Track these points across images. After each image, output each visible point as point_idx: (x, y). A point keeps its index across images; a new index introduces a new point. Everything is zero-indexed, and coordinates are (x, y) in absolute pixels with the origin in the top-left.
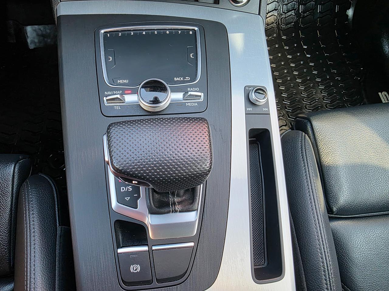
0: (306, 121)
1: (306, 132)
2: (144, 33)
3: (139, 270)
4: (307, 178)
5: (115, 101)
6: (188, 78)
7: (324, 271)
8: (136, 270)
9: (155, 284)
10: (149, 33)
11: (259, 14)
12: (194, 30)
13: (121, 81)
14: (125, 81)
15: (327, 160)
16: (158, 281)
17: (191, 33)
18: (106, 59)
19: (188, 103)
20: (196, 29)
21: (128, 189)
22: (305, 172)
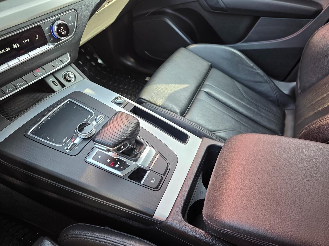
0: (139, 100)
1: (144, 102)
2: (49, 118)
3: (155, 179)
4: (162, 111)
5: (72, 148)
6: (89, 116)
7: (196, 127)
8: (154, 180)
9: (164, 177)
10: (51, 116)
11: (84, 79)
12: (69, 101)
13: (64, 140)
14: (66, 139)
15: (159, 104)
16: (164, 175)
17: (69, 103)
18: (47, 140)
19: (100, 122)
20: (69, 100)
21: (118, 164)
22: (159, 110)
